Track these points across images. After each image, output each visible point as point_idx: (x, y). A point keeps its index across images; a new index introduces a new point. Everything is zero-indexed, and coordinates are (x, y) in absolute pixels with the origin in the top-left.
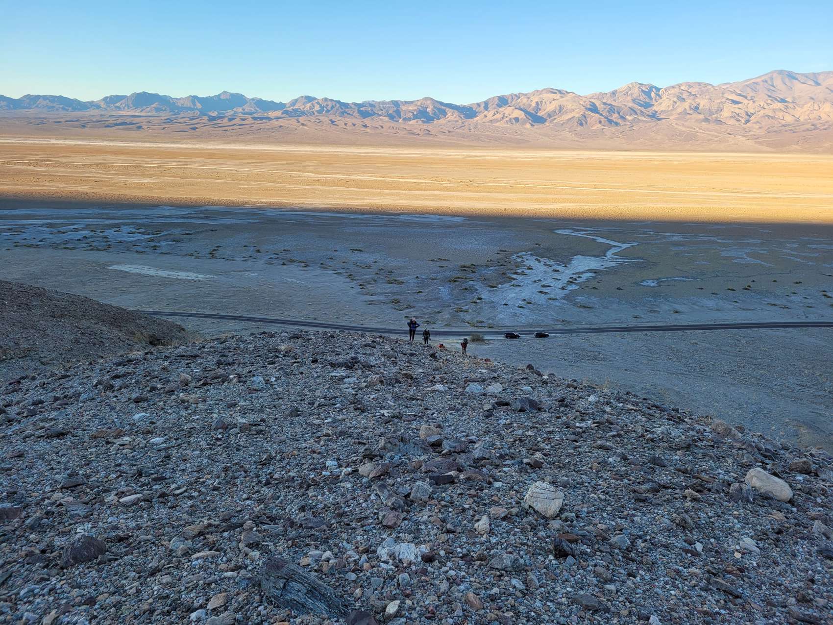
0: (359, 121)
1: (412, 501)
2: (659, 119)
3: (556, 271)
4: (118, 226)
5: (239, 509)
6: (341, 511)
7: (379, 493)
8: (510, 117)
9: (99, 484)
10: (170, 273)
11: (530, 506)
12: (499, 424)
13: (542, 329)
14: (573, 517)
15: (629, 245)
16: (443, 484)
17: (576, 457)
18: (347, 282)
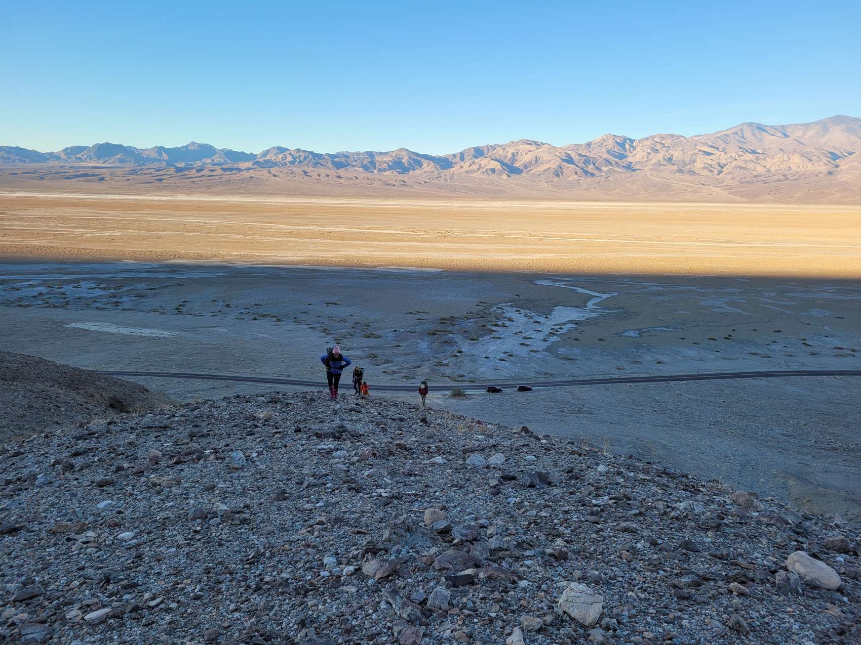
0: (332, 172)
1: (430, 611)
2: (634, 170)
3: (537, 322)
4: (77, 281)
5: (226, 624)
6: (348, 626)
7: (390, 600)
8: (487, 168)
9: (59, 594)
10: (133, 330)
11: (565, 612)
12: (509, 503)
13: (525, 382)
14: (614, 623)
15: (609, 296)
16: (462, 586)
17: (601, 543)
18: (321, 337)
